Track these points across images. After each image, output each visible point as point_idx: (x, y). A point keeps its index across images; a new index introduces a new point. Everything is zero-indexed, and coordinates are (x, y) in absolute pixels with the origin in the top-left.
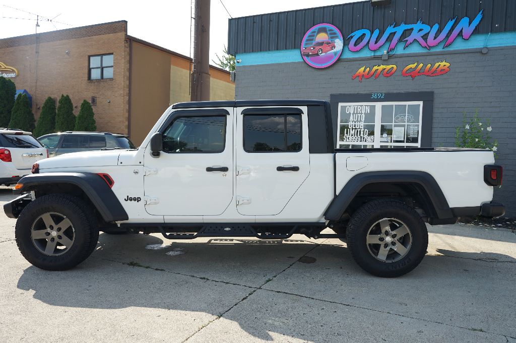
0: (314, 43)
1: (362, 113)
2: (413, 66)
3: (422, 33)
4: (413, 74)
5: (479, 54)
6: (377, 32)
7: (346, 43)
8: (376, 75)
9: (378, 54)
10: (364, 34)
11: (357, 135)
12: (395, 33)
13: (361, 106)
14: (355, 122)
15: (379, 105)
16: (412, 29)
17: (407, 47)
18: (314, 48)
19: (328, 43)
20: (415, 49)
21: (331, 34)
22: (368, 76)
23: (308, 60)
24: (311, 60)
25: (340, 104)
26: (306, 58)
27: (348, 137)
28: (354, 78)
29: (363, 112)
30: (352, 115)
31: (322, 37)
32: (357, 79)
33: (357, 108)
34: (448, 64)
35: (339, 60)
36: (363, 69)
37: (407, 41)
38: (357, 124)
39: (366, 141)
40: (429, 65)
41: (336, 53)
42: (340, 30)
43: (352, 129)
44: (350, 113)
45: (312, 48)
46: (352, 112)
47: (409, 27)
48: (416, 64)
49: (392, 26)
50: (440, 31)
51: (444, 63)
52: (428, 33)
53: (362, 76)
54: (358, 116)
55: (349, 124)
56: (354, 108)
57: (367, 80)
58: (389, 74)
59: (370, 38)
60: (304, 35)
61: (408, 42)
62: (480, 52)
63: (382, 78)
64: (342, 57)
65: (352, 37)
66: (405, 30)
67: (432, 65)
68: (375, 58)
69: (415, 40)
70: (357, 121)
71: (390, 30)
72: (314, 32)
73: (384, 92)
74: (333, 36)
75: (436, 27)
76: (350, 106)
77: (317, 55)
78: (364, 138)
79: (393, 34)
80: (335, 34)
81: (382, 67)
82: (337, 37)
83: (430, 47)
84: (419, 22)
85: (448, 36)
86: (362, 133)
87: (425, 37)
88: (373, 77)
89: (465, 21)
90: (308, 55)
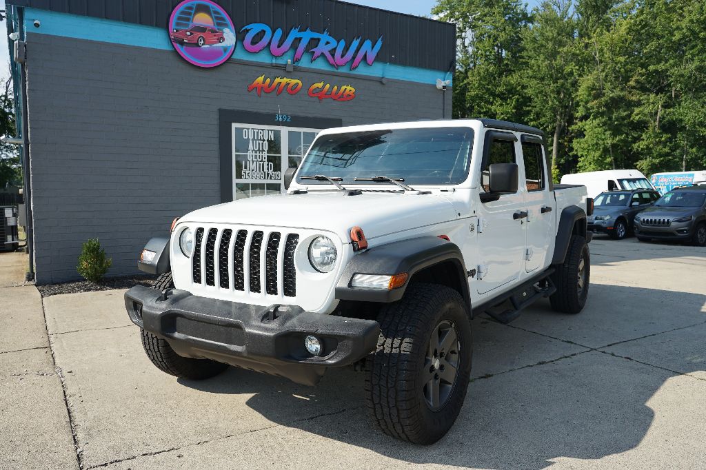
0: (191, 25)
1: (264, 140)
2: (320, 85)
3: (330, 47)
4: (320, 95)
5: (378, 84)
6: (279, 32)
7: (240, 36)
8: (279, 90)
9: (281, 61)
10: (264, 32)
11: (260, 171)
12: (300, 39)
13: (263, 130)
14: (256, 152)
15: (284, 131)
16: (319, 40)
17: (315, 60)
18: (191, 34)
19: (213, 31)
20: (320, 65)
21: (217, 18)
22: (268, 90)
23: (182, 50)
24: (187, 51)
25: (234, 125)
26: (178, 46)
27: (247, 172)
28: (250, 89)
29: (266, 139)
30: (251, 142)
31: (202, 19)
32: (254, 91)
33: (258, 132)
34: (353, 90)
35: (229, 60)
36: (261, 79)
37: (314, 52)
38: (258, 154)
39: (271, 178)
40: (336, 87)
41: (225, 49)
42: (230, 16)
43: (253, 161)
44: (248, 139)
45: (188, 33)
46: (251, 138)
47: (316, 35)
48: (322, 83)
49: (297, 30)
50: (346, 49)
51: (349, 88)
52: (335, 49)
53: (261, 89)
54: (259, 143)
55: (248, 154)
56: (254, 132)
57: (269, 95)
58: (293, 91)
59: (271, 39)
60: (173, 8)
61: (315, 55)
62: (380, 81)
63: (285, 94)
64: (234, 57)
65: (247, 31)
66: (312, 39)
67: (339, 88)
68: (277, 67)
69: (322, 53)
70: (259, 150)
71: (294, 34)
72: (190, 8)
73: (289, 113)
74: (220, 23)
75: (342, 43)
76: (248, 129)
77: (197, 45)
78: (268, 174)
79: (298, 40)
80: (223, 19)
81: (285, 80)
82: (226, 25)
83: (337, 66)
84: (325, 33)
85: (354, 58)
86: (266, 167)
87: (333, 52)
88: (275, 92)
89: (368, 43)
90: (182, 43)
